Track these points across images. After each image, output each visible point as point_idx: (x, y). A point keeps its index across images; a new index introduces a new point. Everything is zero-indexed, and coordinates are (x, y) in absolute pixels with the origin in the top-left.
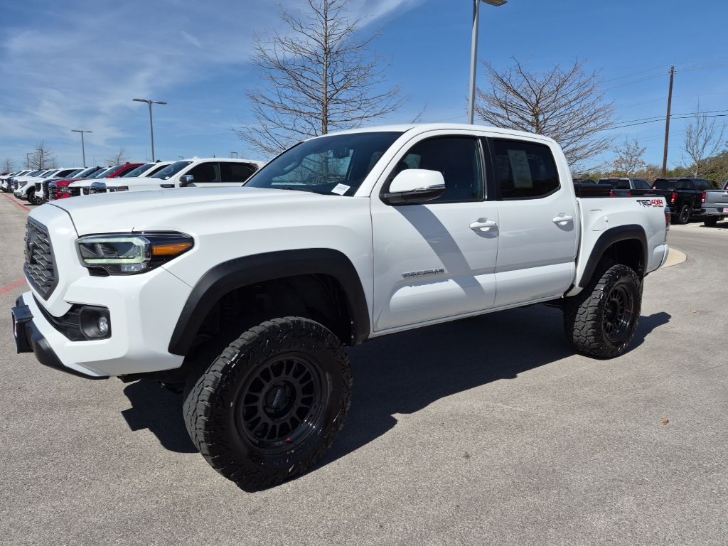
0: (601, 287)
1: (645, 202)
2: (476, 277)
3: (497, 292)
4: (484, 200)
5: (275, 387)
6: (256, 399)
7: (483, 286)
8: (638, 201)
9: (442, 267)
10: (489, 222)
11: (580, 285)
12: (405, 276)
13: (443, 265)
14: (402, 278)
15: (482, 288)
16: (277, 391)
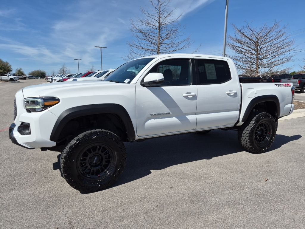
0: (253, 122)
1: (279, 85)
2: (186, 116)
3: (197, 123)
4: (191, 85)
5: (94, 155)
6: (85, 160)
7: (190, 120)
8: (275, 84)
9: (169, 112)
10: (192, 94)
11: (242, 121)
12: (151, 115)
13: (169, 111)
14: (150, 116)
15: (189, 121)
16: (95, 157)
